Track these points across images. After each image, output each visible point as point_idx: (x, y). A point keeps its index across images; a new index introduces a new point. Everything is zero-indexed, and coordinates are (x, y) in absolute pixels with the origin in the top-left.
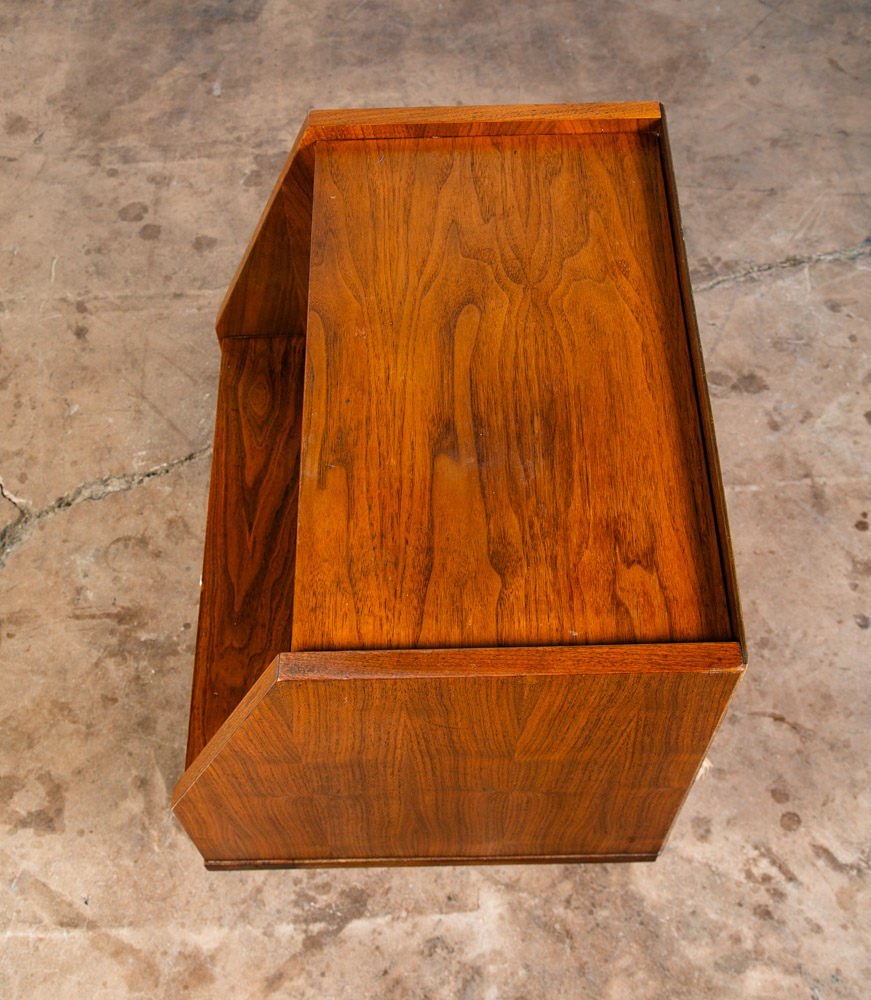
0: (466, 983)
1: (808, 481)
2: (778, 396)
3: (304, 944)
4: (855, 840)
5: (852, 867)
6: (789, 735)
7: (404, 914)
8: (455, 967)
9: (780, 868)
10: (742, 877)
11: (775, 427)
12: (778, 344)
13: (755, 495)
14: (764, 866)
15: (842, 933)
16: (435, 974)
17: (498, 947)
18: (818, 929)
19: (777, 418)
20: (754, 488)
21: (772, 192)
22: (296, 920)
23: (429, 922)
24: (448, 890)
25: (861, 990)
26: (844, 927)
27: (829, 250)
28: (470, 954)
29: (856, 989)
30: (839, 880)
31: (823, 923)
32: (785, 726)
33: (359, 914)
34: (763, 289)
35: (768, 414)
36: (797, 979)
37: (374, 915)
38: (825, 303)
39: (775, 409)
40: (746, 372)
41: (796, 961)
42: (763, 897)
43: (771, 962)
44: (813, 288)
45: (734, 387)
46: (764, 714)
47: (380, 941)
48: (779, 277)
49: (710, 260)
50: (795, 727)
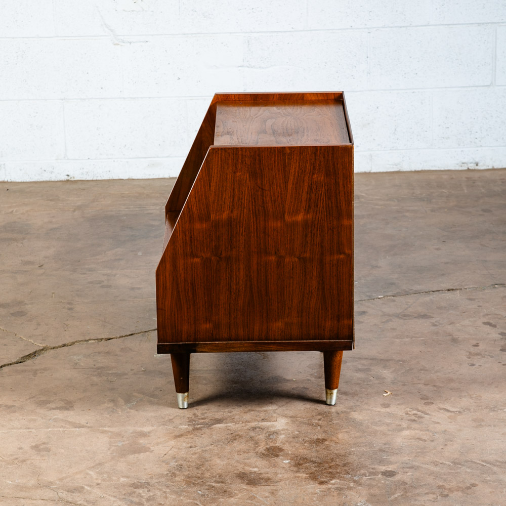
0: (269, 435)
1: (451, 337)
2: (438, 319)
3: (193, 429)
4: (459, 406)
5: (456, 411)
6: (431, 387)
7: (241, 423)
8: (264, 432)
9: (422, 412)
10: (404, 414)
11: (435, 325)
12: (440, 308)
13: (422, 340)
14: (415, 412)
15: (449, 424)
16: (256, 434)
17: (286, 428)
18: (438, 423)
19: (436, 323)
20: (422, 339)
21: (443, 275)
22: (189, 425)
23: (254, 424)
24: (262, 418)
25: (455, 433)
26: (451, 422)
27: (471, 287)
28: (272, 430)
29: (454, 433)
30: (449, 414)
31: (440, 422)
32: (429, 386)
33: (220, 423)
34: (435, 296)
35: (433, 323)
36: (427, 432)
37: (226, 423)
38: (467, 299)
39: (436, 322)
40: (422, 314)
41: (426, 429)
42: (413, 417)
43: (414, 429)
44: (460, 295)
45: (415, 318)
46: (419, 384)
47: (229, 428)
48: (443, 293)
49: (407, 290)
50: (435, 386)
